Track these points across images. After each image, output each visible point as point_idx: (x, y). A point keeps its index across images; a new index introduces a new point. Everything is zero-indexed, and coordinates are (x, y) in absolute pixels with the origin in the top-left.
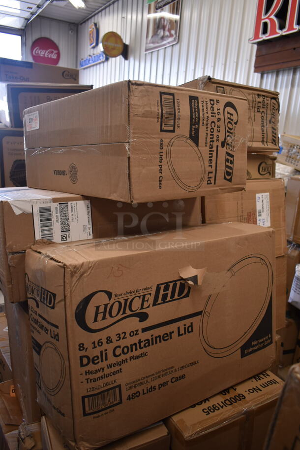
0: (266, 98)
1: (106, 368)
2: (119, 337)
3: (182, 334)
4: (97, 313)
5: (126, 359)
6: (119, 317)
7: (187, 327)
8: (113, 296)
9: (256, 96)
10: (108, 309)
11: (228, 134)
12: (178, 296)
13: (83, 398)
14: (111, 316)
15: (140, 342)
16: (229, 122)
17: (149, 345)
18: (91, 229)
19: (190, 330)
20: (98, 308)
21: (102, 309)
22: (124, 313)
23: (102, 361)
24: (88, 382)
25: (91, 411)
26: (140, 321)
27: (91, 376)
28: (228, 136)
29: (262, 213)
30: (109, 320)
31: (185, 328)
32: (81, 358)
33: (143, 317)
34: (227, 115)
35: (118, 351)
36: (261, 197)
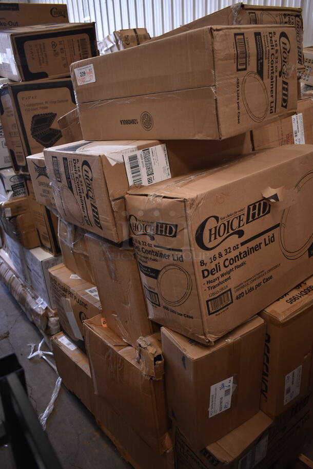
0: (291, 17)
1: (220, 277)
2: (226, 252)
3: (268, 244)
4: (211, 235)
5: (233, 269)
6: (225, 236)
7: (270, 237)
8: (220, 219)
9: (283, 17)
10: (217, 230)
11: (283, 63)
12: (263, 213)
13: (207, 302)
14: (220, 236)
15: (240, 254)
16: (284, 52)
17: (246, 256)
18: (169, 169)
19: (273, 240)
20: (210, 230)
21: (213, 232)
22: (228, 232)
23: (217, 272)
24: (209, 289)
25: (214, 311)
26: (239, 237)
27: (211, 285)
28: (284, 65)
29: (298, 134)
30: (219, 239)
31: (269, 239)
32: (203, 271)
33: (240, 233)
34: (282, 45)
35: (227, 263)
36: (296, 118)
